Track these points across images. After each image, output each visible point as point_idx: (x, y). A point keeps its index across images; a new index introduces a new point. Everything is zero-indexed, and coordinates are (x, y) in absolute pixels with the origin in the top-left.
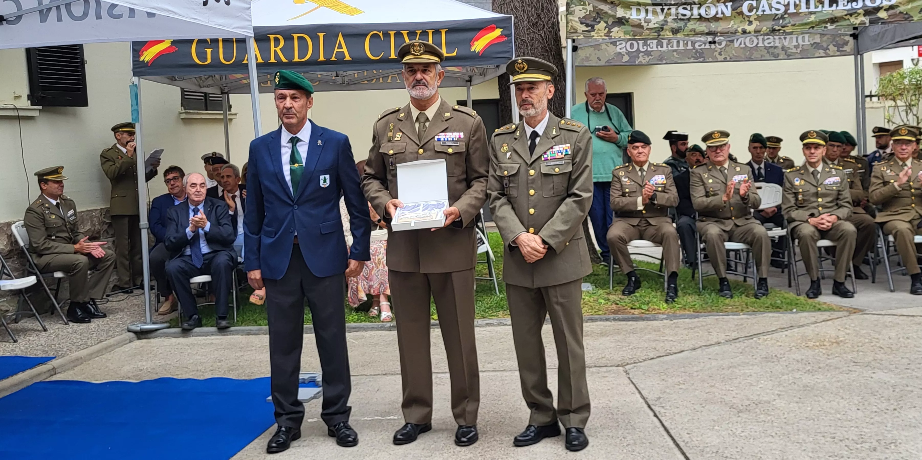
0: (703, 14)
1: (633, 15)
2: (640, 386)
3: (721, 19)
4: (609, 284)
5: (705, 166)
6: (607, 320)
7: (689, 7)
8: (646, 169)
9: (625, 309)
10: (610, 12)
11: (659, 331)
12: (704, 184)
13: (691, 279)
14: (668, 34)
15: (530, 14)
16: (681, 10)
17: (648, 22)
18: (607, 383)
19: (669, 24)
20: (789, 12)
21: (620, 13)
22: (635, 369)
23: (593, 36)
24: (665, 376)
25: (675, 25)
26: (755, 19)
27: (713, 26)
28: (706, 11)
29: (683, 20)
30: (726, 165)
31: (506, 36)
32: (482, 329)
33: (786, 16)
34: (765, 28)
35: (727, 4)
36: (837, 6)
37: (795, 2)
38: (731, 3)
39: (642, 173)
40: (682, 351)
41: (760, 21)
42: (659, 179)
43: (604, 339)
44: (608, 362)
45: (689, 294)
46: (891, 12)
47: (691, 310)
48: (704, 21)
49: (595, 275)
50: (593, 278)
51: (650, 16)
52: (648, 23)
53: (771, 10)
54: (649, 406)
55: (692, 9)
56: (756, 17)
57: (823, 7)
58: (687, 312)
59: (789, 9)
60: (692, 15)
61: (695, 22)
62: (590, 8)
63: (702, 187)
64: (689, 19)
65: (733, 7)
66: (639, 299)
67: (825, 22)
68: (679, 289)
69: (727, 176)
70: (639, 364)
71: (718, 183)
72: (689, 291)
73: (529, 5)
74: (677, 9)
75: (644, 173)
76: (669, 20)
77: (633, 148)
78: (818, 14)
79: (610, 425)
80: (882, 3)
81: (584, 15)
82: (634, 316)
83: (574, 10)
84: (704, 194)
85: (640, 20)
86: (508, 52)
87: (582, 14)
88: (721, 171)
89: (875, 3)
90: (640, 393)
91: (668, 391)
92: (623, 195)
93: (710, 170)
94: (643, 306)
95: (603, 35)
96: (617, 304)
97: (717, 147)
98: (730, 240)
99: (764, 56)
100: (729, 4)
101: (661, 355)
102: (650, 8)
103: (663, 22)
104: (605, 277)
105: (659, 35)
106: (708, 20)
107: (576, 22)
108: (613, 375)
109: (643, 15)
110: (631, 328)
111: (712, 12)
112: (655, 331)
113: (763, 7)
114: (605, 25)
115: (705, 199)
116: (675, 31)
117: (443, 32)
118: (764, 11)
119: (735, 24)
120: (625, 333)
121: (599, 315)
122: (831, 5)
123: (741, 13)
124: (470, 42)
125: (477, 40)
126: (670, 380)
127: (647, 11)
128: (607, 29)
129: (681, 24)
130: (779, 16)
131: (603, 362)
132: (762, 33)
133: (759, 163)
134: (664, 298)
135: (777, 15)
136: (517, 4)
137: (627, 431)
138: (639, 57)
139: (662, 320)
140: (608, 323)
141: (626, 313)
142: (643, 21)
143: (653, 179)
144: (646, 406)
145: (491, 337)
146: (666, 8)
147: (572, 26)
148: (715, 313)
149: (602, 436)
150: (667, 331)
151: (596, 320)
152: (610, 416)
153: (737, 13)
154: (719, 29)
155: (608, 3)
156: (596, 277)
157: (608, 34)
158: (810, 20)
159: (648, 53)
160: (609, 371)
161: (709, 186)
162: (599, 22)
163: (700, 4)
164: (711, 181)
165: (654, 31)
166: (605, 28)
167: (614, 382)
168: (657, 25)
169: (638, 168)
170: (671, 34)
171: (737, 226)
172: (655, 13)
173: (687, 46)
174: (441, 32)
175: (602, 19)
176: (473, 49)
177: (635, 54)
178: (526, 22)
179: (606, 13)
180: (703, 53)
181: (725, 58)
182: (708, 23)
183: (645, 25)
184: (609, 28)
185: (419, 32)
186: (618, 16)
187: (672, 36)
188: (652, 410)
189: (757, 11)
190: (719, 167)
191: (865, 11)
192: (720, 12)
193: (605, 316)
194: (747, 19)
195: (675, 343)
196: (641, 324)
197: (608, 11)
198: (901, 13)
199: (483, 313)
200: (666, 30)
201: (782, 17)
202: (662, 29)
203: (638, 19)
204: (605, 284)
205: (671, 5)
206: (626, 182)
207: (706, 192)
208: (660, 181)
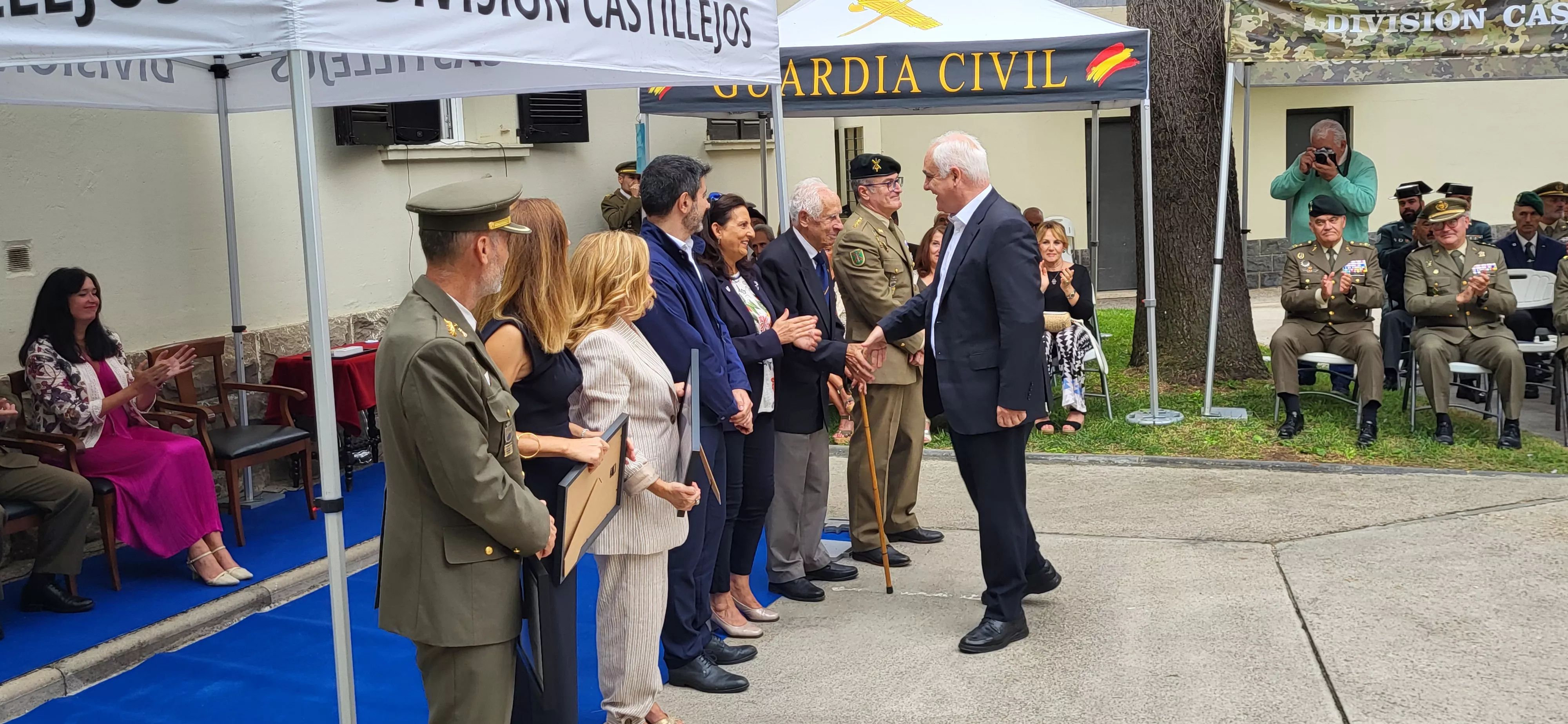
0: (1439, 25)
1: (1330, 28)
2: (1292, 578)
3: (1467, 32)
4: (1274, 412)
5: (1429, 249)
6: (1263, 467)
7: (1417, 16)
8: (1337, 252)
9: (1292, 453)
10: (1294, 23)
11: (1337, 490)
12: (1425, 276)
13: (1401, 410)
14: (1383, 55)
15: (1181, 20)
16: (1405, 21)
17: (1351, 37)
18: (1245, 568)
19: (1384, 40)
21: (1310, 24)
22: (1289, 550)
23: (1269, 57)
24: (1331, 565)
25: (1394, 42)
26: (1523, 33)
27: (1454, 43)
28: (1444, 21)
29: (1408, 34)
30: (1462, 249)
32: (1083, 468)
34: (1537, 47)
35: (1478, 10)
38: (1485, 9)
39: (1332, 257)
40: (1365, 527)
41: (1530, 36)
42: (1357, 266)
43: (1253, 497)
44: (1253, 535)
45: (1393, 435)
47: (1392, 460)
48: (1441, 35)
49: (1255, 396)
50: (1250, 402)
51: (1356, 29)
52: (1352, 39)
53: (1549, 20)
54: (1298, 612)
55: (1421, 19)
56: (1524, 29)
58: (1384, 463)
60: (1422, 27)
61: (1425, 36)
62: (1264, 18)
63: (1423, 281)
64: (1416, 34)
65: (1489, 15)
66: (1315, 437)
68: (1378, 426)
69: (1463, 265)
70: (1296, 542)
71: (1447, 275)
72: (1393, 430)
73: (1179, 6)
74: (1398, 19)
75: (1335, 257)
76: (1385, 35)
77: (1317, 222)
79: (1236, 634)
81: (1257, 25)
82: (1303, 464)
83: (1243, 18)
84: (1425, 290)
86: (1141, 81)
88: (1453, 258)
90: (1289, 588)
91: (1331, 589)
92: (1302, 286)
93: (1435, 256)
94: (1318, 450)
95: (1281, 56)
96: (1281, 445)
97: (1445, 222)
98: (1462, 360)
99: (1550, 72)
100: (1483, 10)
101: (1332, 530)
102: (1357, 18)
103: (1376, 38)
104: (1269, 402)
105: (1368, 58)
106: (1446, 34)
107: (1245, 36)
108: (1256, 556)
109: (1345, 26)
110: (1297, 483)
111: (1454, 22)
112: (1332, 490)
113: (1537, 14)
114: (1287, 42)
115: (1426, 298)
116: (1394, 51)
117: (1049, 54)
118: (1538, 20)
119: (1489, 40)
120: (1286, 490)
121: (1252, 459)
124: (1086, 68)
125: (1096, 65)
126: (1337, 572)
127: (1351, 22)
128: (1289, 48)
129: (1403, 41)
130: (1563, 28)
131: (1246, 534)
132: (1533, 53)
133: (1528, 236)
135: (1559, 26)
136: (1162, 5)
137: (1258, 648)
138: (1348, 73)
139: (1345, 473)
140: (1266, 472)
141: (1293, 460)
142: (1344, 36)
143: (1348, 265)
144: (1293, 610)
145: (1094, 482)
146: (1381, 17)
147: (1237, 42)
148: (1427, 468)
149: (1221, 651)
150: (1349, 493)
151: (1247, 466)
152: (1238, 621)
153: (1494, 23)
154: (1464, 48)
155: (1292, 10)
156: (1256, 400)
157: (1289, 55)
160: (1251, 550)
161: (1433, 279)
162: (1277, 38)
163: (1435, 10)
164: (1436, 272)
165: (1361, 50)
166: (1286, 46)
167: (1255, 568)
168: (1365, 42)
169: (1325, 250)
170: (1387, 54)
171: (1475, 338)
172: (1363, 23)
174: (1045, 54)
175: (1282, 33)
176: (1089, 78)
177: (1343, 68)
178: (1174, 31)
179: (1288, 24)
180: (1451, 67)
181: (1487, 75)
182: (1446, 39)
183: (1347, 42)
184: (1292, 46)
185: (1013, 54)
186: (1306, 29)
187: (1388, 60)
188: (1301, 617)
189: (1526, 21)
190: (1449, 252)
192: (1466, 23)
193: (1261, 462)
194: (1509, 32)
195: (1358, 513)
196: (1313, 477)
197: (1291, 22)
199: (1086, 445)
200: (1380, 49)
202: (1374, 48)
203: (1336, 33)
204: (1267, 412)
205: (1389, 12)
206: (1307, 268)
207: (1429, 288)
208: (1359, 269)
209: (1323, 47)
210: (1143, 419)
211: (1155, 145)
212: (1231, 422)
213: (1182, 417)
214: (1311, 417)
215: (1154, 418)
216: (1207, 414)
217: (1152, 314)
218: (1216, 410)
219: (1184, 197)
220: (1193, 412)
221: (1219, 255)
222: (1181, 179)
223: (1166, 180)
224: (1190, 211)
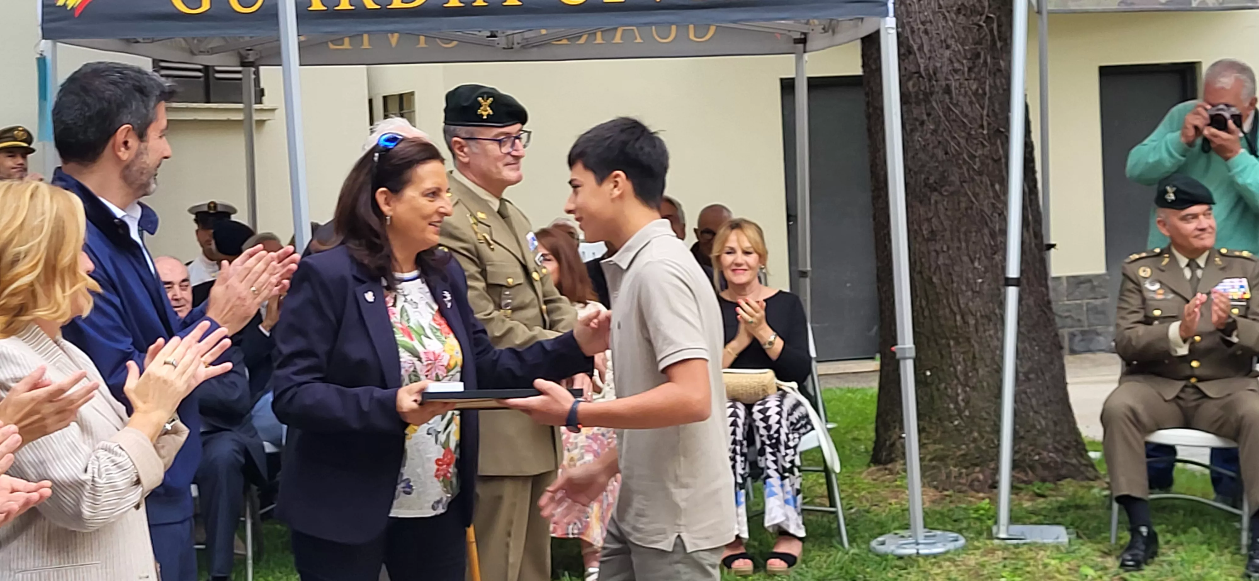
4: (1109, 528)
39: (1192, 272)
42: (1234, 288)
49: (1078, 508)
50: (1070, 516)
75: (1199, 273)
77: (1183, 218)
92: (1147, 322)
104: (1101, 512)
134: (1242, 569)
143: (1221, 287)
156: (1081, 512)
204: (1099, 531)
206: (1155, 292)
208: (1237, 293)
210: (900, 546)
211: (905, 99)
212: (1043, 547)
213: (962, 541)
214: (1169, 536)
215: (918, 544)
216: (1002, 535)
217: (908, 371)
218: (1017, 529)
219: (951, 184)
220: (980, 533)
221: (1013, 271)
222: (946, 153)
223: (921, 155)
224: (963, 205)
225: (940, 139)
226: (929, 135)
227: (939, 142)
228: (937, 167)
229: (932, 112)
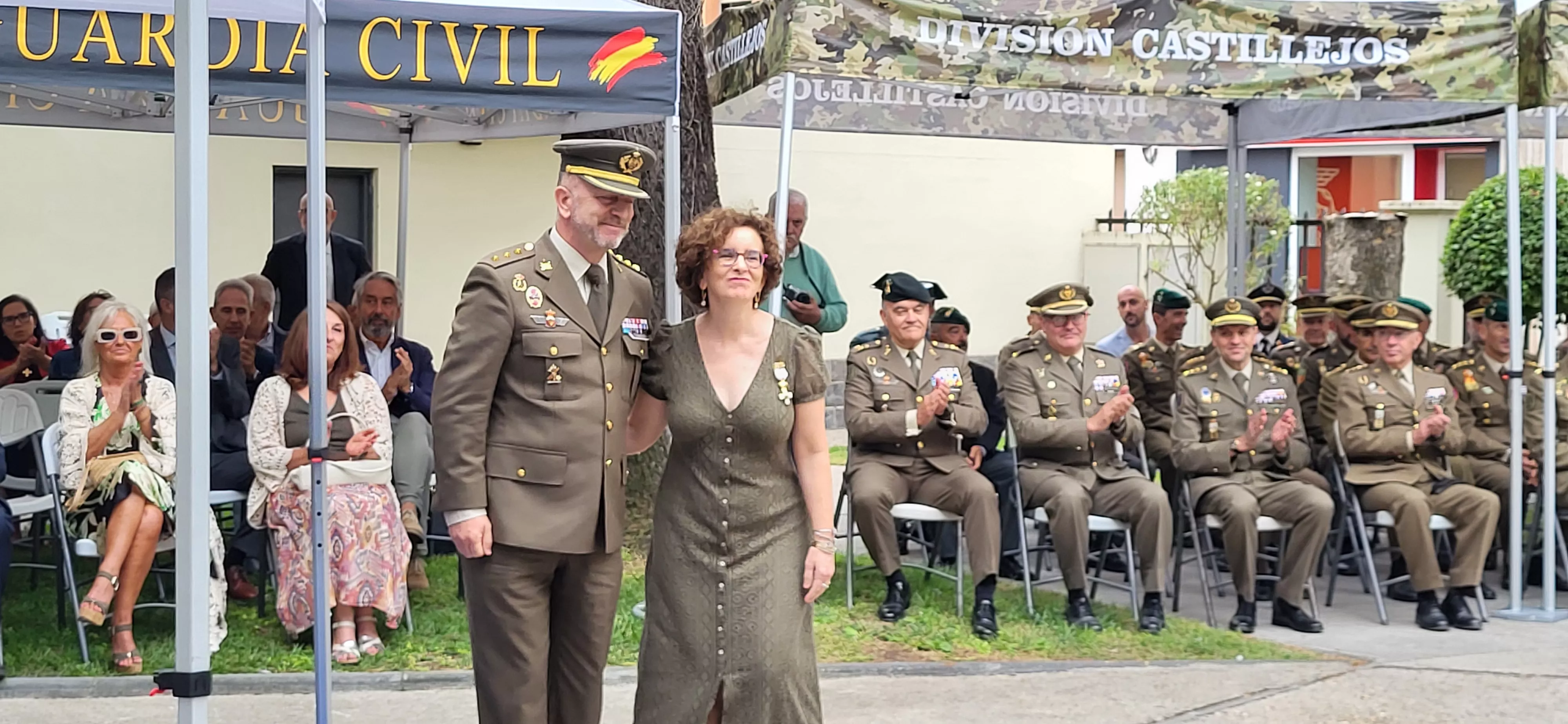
0: (1059, 48)
1: (923, 36)
3: (1091, 60)
7: (1032, 30)
8: (921, 355)
10: (877, 24)
12: (1037, 391)
14: (990, 80)
16: (1017, 36)
17: (951, 52)
19: (991, 60)
20: (1218, 58)
21: (898, 27)
23: (841, 71)
25: (1005, 64)
26: (1156, 67)
27: (1077, 73)
28: (1064, 41)
29: (1020, 54)
30: (1079, 355)
31: (665, 54)
33: (1212, 66)
34: (1173, 87)
35: (1104, 31)
36: (1304, 57)
37: (1229, 41)
38: (1112, 31)
39: (912, 361)
41: (1164, 73)
42: (948, 376)
46: (1399, 77)
48: (1059, 61)
51: (955, 41)
52: (952, 54)
53: (1185, 53)
55: (1037, 36)
56: (1157, 62)
57: (1279, 55)
59: (1217, 54)
60: (1037, 47)
61: (1041, 60)
62: (837, 12)
63: (1035, 397)
64: (1030, 55)
65: (1116, 39)
67: (1283, 85)
69: (1081, 376)
71: (1064, 389)
74: (1009, 32)
75: (918, 363)
76: (991, 53)
77: (895, 310)
78: (1270, 69)
80: (1383, 59)
81: (825, 25)
82: (934, 664)
83: (805, 13)
84: (1038, 411)
85: (937, 47)
86: (668, 88)
87: (820, 23)
88: (1070, 367)
89: (1371, 58)
92: (877, 405)
93: (1048, 363)
95: (860, 70)
97: (1068, 317)
99: (1061, 134)
100: (1108, 32)
102: (958, 25)
103: (980, 56)
105: (971, 82)
106: (1066, 59)
107: (808, 38)
109: (941, 36)
111: (1076, 45)
113: (1171, 44)
114: (867, 49)
115: (1042, 421)
116: (1004, 77)
117: (533, 33)
118: (1172, 53)
119: (1117, 73)
121: (859, 661)
122: (1293, 55)
123: (1130, 53)
124: (590, 59)
125: (603, 58)
127: (950, 29)
128: (869, 59)
129: (1015, 63)
130: (1200, 65)
132: (1167, 95)
135: (1196, 62)
142: (941, 50)
143: (937, 376)
146: (989, 27)
147: (798, 46)
153: (1122, 50)
154: (1088, 81)
155: (874, 6)
157: (870, 70)
158: (1256, 80)
159: (831, 107)
161: (1047, 394)
162: (854, 43)
163: (1054, 26)
164: (1051, 385)
165: (963, 71)
166: (866, 56)
168: (968, 61)
169: (904, 353)
170: (996, 80)
171: (1103, 481)
172: (965, 35)
173: (912, 99)
175: (861, 36)
176: (593, 76)
177: (804, 105)
179: (869, 25)
180: (941, 116)
181: (986, 131)
182: (1067, 66)
183: (945, 57)
184: (874, 57)
185: (480, 28)
186: (892, 34)
187: (997, 86)
189: (1159, 52)
190: (1066, 359)
191: (1355, 71)
192: (1090, 47)
194: (1140, 65)
197: (872, 21)
198: (1416, 81)
200: (986, 72)
201: (1205, 69)
202: (979, 69)
203: (932, 45)
205: (999, 22)
206: (882, 378)
207: (1043, 407)
208: (951, 381)
209: (916, 62)
225: (652, 233)
226: (641, 229)
227: (651, 236)
228: (648, 259)
229: (645, 207)
